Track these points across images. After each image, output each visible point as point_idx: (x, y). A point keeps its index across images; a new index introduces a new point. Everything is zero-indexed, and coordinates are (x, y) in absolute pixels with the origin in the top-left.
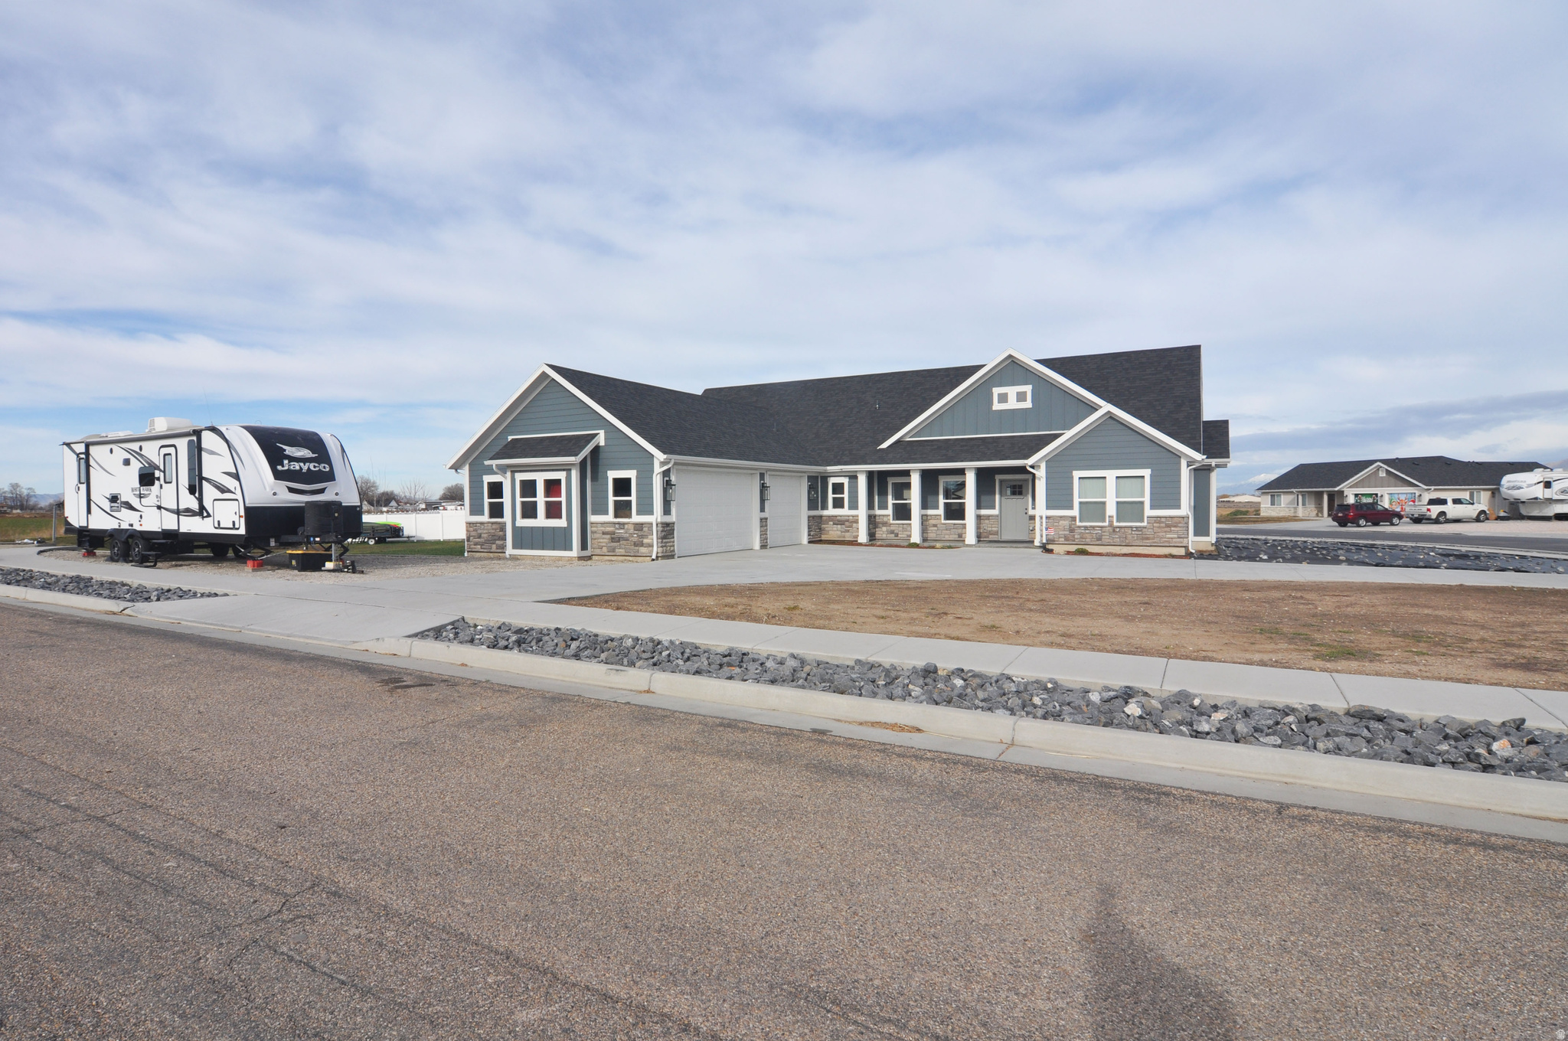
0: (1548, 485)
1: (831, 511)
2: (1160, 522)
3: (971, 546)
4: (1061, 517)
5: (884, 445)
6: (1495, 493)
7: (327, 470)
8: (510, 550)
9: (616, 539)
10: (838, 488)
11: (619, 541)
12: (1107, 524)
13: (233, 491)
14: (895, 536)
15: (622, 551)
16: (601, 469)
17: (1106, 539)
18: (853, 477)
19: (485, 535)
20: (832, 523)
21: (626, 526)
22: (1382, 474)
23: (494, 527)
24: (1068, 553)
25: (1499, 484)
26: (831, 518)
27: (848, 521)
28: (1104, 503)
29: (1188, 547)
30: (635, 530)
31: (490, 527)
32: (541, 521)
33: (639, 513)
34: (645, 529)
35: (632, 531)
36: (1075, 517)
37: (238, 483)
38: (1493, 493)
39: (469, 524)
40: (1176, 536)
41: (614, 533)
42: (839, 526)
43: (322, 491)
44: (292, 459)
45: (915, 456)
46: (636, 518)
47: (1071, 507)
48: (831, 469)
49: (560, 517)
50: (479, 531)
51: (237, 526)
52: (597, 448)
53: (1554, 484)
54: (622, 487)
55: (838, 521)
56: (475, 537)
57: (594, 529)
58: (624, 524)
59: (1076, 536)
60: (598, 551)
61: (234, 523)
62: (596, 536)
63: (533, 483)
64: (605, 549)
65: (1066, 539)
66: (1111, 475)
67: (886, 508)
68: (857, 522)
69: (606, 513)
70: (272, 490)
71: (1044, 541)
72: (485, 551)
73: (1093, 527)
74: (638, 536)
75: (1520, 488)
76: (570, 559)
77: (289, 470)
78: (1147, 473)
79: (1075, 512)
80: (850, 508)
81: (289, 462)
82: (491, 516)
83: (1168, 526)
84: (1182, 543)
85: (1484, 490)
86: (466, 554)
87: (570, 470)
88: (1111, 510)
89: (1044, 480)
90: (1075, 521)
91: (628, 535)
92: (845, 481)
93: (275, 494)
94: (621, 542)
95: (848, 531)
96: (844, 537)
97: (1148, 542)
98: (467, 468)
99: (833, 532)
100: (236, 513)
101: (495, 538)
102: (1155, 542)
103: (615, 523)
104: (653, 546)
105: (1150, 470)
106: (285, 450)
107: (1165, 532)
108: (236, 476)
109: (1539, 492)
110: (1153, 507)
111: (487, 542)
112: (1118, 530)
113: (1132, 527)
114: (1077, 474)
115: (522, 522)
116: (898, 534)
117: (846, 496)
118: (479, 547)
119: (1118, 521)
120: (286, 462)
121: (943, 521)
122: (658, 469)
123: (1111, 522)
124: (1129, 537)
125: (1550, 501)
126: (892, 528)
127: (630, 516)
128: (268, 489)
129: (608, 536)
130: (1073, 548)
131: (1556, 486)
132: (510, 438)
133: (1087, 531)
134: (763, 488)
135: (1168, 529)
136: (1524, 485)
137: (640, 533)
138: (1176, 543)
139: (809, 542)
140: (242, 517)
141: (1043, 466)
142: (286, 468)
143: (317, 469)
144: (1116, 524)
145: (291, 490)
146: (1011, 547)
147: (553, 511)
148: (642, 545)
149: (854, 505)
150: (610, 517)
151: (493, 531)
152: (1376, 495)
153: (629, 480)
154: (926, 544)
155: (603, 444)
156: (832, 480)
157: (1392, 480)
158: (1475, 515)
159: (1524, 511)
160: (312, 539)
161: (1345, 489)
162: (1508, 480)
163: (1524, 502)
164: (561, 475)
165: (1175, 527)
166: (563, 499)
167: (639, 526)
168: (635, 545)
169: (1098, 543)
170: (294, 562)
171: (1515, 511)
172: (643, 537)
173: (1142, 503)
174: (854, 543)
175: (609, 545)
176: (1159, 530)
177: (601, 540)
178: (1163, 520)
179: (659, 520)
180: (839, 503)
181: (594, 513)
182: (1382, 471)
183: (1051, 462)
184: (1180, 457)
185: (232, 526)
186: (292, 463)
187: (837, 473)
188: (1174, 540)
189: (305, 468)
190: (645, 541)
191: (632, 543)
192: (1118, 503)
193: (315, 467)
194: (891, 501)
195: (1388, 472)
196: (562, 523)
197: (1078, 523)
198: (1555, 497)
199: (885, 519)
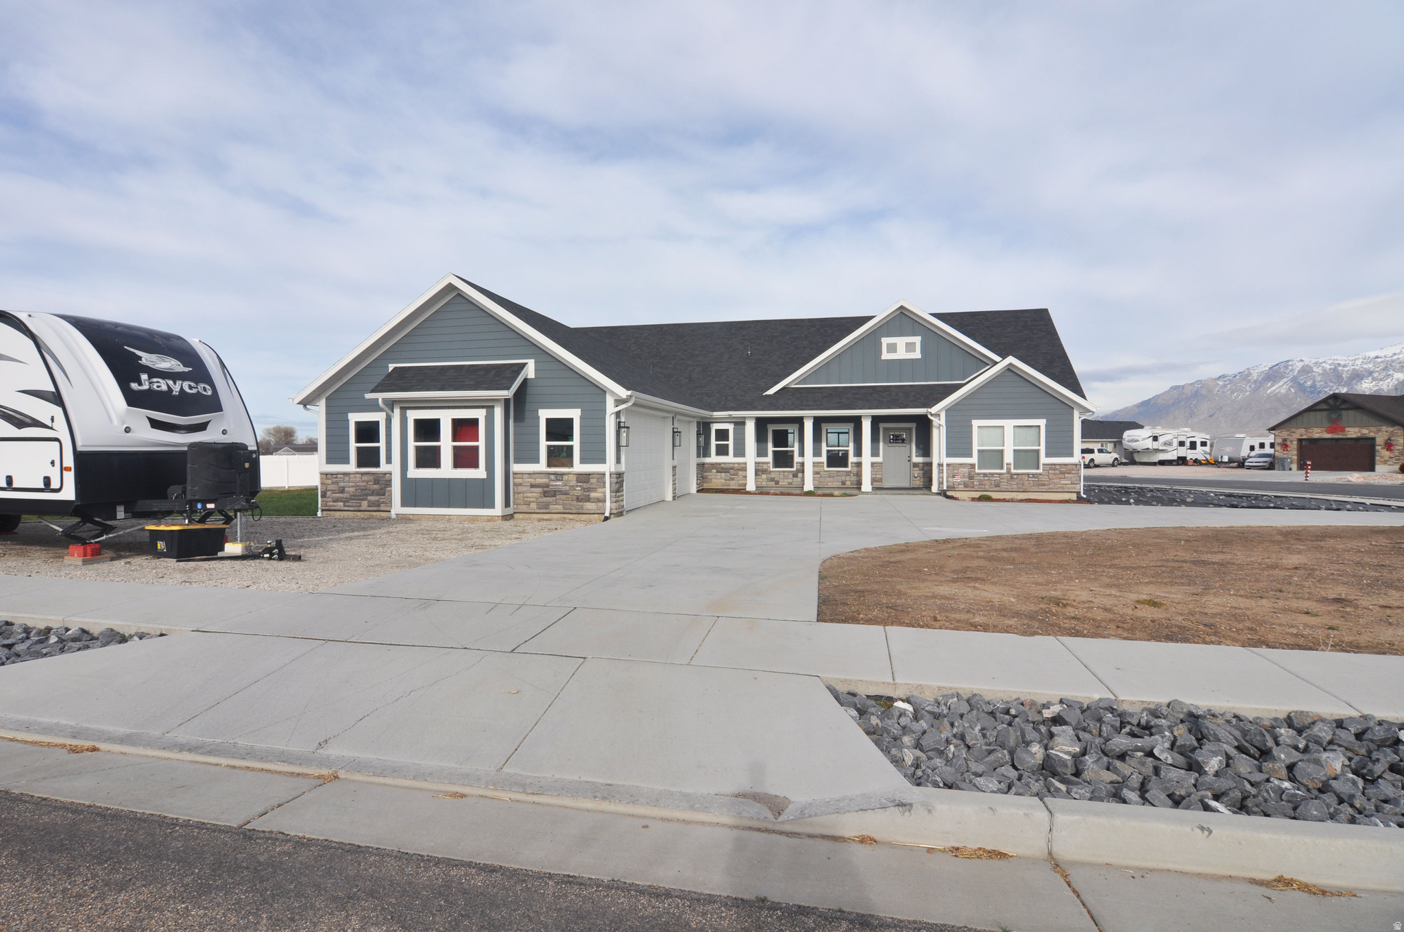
0: (1155, 439)
1: (714, 458)
2: (1055, 469)
3: (867, 493)
4: (961, 464)
5: (771, 391)
6: (1118, 444)
7: (210, 393)
8: (397, 508)
9: (548, 492)
10: (722, 435)
11: (554, 496)
12: (1004, 471)
13: (49, 423)
14: (776, 484)
15: (560, 508)
16: (528, 407)
17: (1004, 486)
18: (740, 424)
19: (351, 490)
20: (715, 471)
21: (565, 477)
23: (365, 478)
24: (973, 499)
25: (1121, 437)
26: (714, 465)
27: (732, 468)
28: (1002, 451)
29: (1080, 492)
30: (578, 481)
31: (358, 479)
32: (447, 470)
33: (583, 460)
34: (593, 481)
35: (573, 483)
36: (975, 465)
37: (60, 410)
38: (1115, 445)
39: (325, 475)
40: (1069, 482)
41: (547, 486)
42: (723, 474)
43: (202, 427)
44: (154, 373)
45: (809, 403)
46: (578, 467)
47: (970, 455)
48: (717, 414)
49: (476, 465)
50: (342, 484)
51: (55, 484)
52: (525, 381)
53: (1160, 438)
54: (560, 429)
55: (722, 468)
56: (334, 492)
57: (516, 481)
58: (562, 474)
59: (975, 483)
60: (524, 508)
61: (47, 481)
62: (521, 489)
63: (436, 423)
64: (533, 506)
65: (966, 486)
66: (1009, 424)
67: (766, 455)
68: (745, 469)
69: (536, 460)
70: (123, 423)
71: (945, 488)
72: (351, 509)
73: (992, 474)
74: (583, 489)
75: (1136, 441)
76: (490, 519)
77: (150, 390)
78: (1042, 423)
79: (974, 460)
80: (735, 455)
81: (150, 378)
82: (360, 465)
83: (1062, 473)
84: (1075, 488)
85: (1110, 442)
86: (319, 514)
87: (493, 407)
88: (1009, 458)
89: (943, 430)
90: (974, 468)
91: (567, 488)
92: (730, 427)
93: (127, 430)
94: (558, 497)
95: (733, 479)
96: (729, 485)
97: (1044, 489)
98: (322, 403)
99: (717, 480)
100: (53, 463)
101: (367, 492)
102: (1051, 488)
103: (550, 474)
104: (605, 501)
105: (1045, 420)
106: (140, 358)
107: (1060, 478)
108: (56, 398)
109: (1150, 444)
110: (1047, 455)
111: (354, 497)
112: (1015, 477)
113: (1028, 474)
114: (976, 423)
115: (414, 473)
116: (778, 481)
117: (731, 443)
118: (342, 504)
119: (1015, 468)
120: (144, 377)
121: (826, 469)
122: (611, 408)
123: (1009, 469)
124: (1026, 483)
125: (1157, 451)
126: (772, 476)
127: (571, 465)
128: (116, 422)
129: (540, 490)
130: (977, 495)
131: (1161, 440)
132: (391, 367)
133: (986, 478)
134: (675, 433)
135: (1062, 476)
136: (1140, 439)
137: (585, 485)
138: (1069, 488)
139: (698, 491)
140: (68, 469)
141: (943, 415)
142: (146, 387)
143: (194, 391)
144: (1013, 471)
145: (155, 424)
146: (908, 494)
147: (465, 458)
148: (588, 499)
149: (740, 451)
150: (542, 466)
151: (364, 484)
153: (570, 421)
154: (820, 492)
155: (533, 377)
156: (715, 427)
158: (1111, 461)
159: (1137, 458)
160: (199, 506)
162: (1128, 434)
163: (1139, 452)
164: (480, 414)
165: (1069, 473)
166: (481, 444)
167: (584, 478)
168: (578, 499)
169: (997, 489)
170: (161, 545)
171: (1131, 458)
172: (590, 490)
173: (1038, 452)
174: (741, 491)
175: (541, 500)
176: (1054, 477)
177: (529, 495)
178: (1058, 467)
179: (613, 470)
180: (722, 451)
181: (517, 461)
183: (949, 411)
184: (1073, 408)
185: (42, 486)
186: (155, 380)
187: (722, 420)
188: (1068, 486)
189: (176, 389)
190: (593, 495)
191: (574, 498)
192: (1015, 451)
193: (190, 387)
194: (771, 448)
196: (480, 473)
197: (977, 471)
198: (1161, 448)
199: (765, 467)
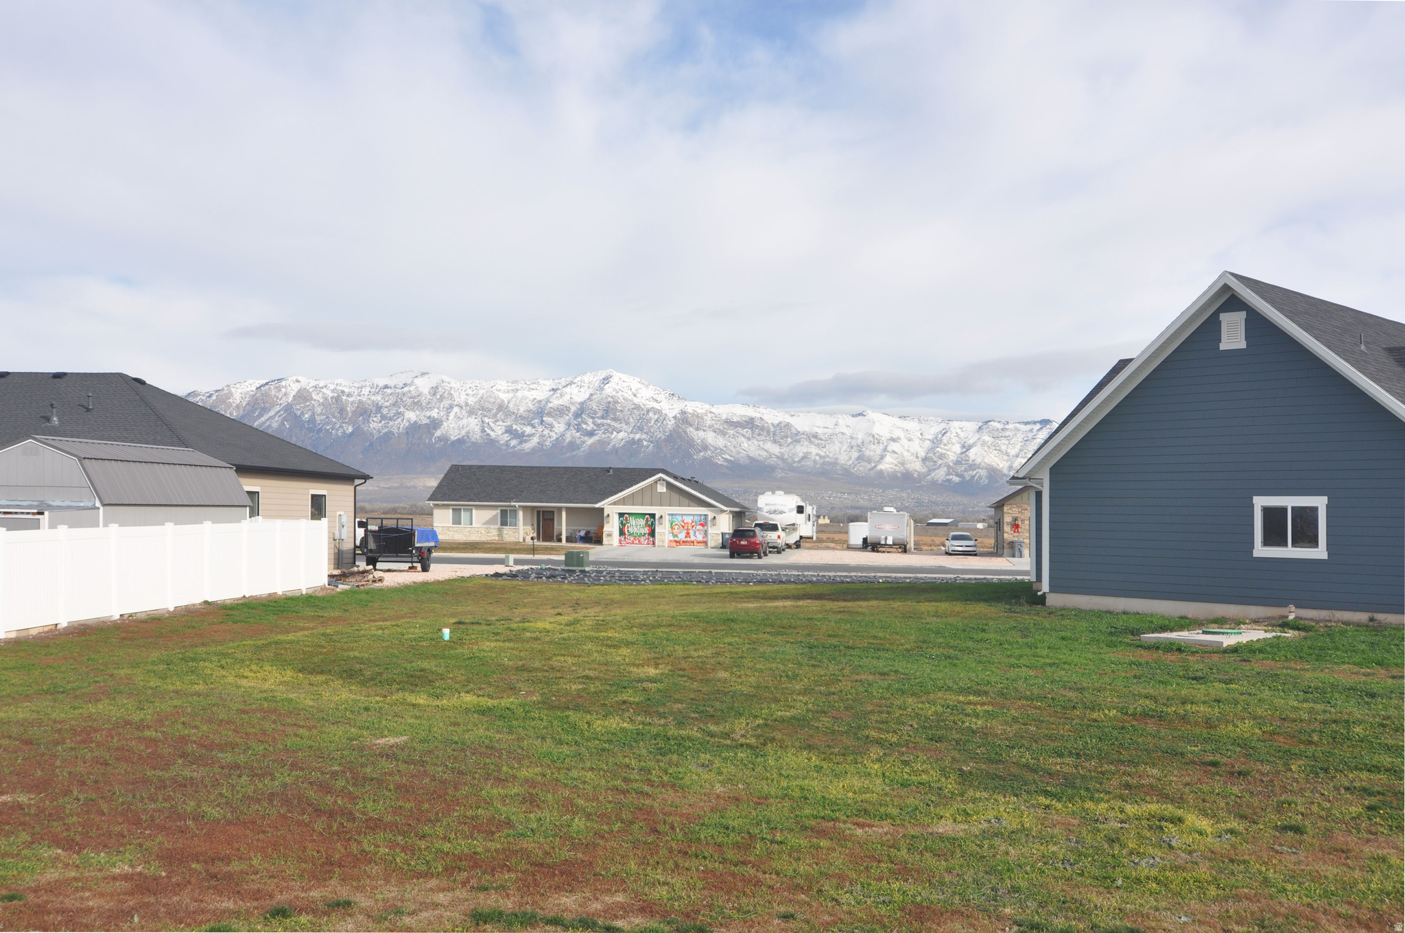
0: (800, 509)
22: (662, 489)
75: (781, 512)
136: (786, 510)
152: (653, 516)
157: (675, 496)
161: (605, 506)
162: (765, 502)
182: (662, 485)
195: (669, 485)
